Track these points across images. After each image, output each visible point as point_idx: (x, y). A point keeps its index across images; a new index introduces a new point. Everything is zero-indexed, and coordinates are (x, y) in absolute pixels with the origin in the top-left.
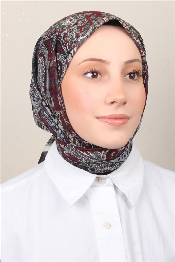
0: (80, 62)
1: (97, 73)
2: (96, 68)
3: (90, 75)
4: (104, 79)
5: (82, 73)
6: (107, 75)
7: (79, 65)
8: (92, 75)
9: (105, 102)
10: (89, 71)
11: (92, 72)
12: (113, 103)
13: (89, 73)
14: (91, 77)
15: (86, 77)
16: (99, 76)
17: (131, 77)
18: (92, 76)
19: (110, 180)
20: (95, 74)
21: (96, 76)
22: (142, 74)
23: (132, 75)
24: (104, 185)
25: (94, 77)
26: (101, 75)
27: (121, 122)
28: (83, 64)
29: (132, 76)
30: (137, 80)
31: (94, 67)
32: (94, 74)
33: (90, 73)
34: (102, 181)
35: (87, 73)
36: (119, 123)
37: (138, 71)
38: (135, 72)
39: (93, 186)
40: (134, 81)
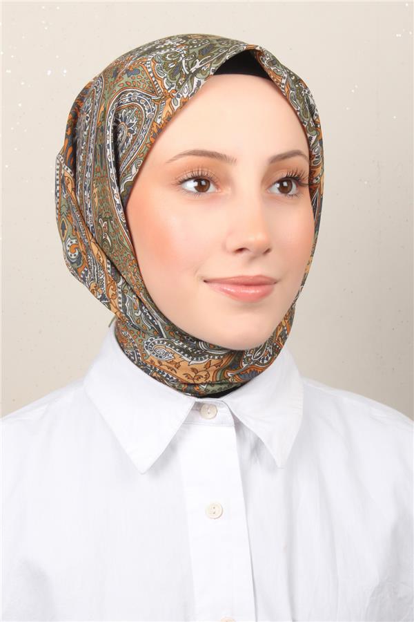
0: (171, 158)
1: (208, 182)
2: (205, 170)
3: (191, 185)
4: (223, 194)
5: (174, 182)
6: (230, 189)
7: (168, 162)
8: (196, 184)
9: (224, 247)
10: (190, 176)
12: (241, 250)
13: (189, 179)
14: (194, 190)
15: (183, 189)
16: (212, 188)
17: (284, 190)
18: (196, 187)
19: (225, 409)
20: (203, 183)
21: (205, 186)
22: (307, 182)
23: (285, 184)
24: (213, 421)
25: (201, 188)
26: (217, 187)
27: (258, 291)
28: (176, 161)
29: (285, 187)
30: (295, 195)
31: (200, 169)
32: (201, 183)
33: (192, 181)
34: (209, 411)
35: (185, 181)
36: (254, 294)
37: (299, 176)
38: (291, 177)
39: (188, 423)
40: (290, 198)
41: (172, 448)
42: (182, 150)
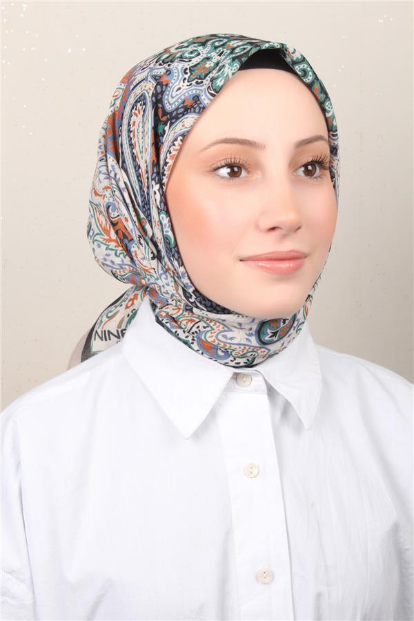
0: (204, 147)
1: (240, 168)
2: (237, 157)
3: (225, 171)
4: (254, 178)
5: (208, 169)
6: (260, 173)
7: (201, 151)
8: (229, 170)
9: (257, 227)
10: (224, 164)
11: (230, 166)
12: (273, 229)
13: (223, 167)
14: (227, 176)
15: (218, 175)
16: (244, 173)
17: (308, 173)
18: (228, 173)
19: (260, 378)
20: (235, 169)
21: (237, 172)
23: (310, 168)
25: (233, 174)
26: (248, 172)
27: (291, 265)
29: (310, 170)
30: (319, 177)
31: (233, 157)
32: (233, 170)
33: (225, 168)
34: (244, 379)
35: (219, 168)
36: (288, 268)
37: (322, 160)
38: (316, 162)
40: (315, 180)
41: (213, 414)
42: (214, 139)
